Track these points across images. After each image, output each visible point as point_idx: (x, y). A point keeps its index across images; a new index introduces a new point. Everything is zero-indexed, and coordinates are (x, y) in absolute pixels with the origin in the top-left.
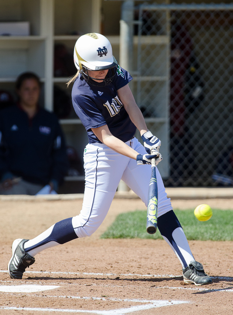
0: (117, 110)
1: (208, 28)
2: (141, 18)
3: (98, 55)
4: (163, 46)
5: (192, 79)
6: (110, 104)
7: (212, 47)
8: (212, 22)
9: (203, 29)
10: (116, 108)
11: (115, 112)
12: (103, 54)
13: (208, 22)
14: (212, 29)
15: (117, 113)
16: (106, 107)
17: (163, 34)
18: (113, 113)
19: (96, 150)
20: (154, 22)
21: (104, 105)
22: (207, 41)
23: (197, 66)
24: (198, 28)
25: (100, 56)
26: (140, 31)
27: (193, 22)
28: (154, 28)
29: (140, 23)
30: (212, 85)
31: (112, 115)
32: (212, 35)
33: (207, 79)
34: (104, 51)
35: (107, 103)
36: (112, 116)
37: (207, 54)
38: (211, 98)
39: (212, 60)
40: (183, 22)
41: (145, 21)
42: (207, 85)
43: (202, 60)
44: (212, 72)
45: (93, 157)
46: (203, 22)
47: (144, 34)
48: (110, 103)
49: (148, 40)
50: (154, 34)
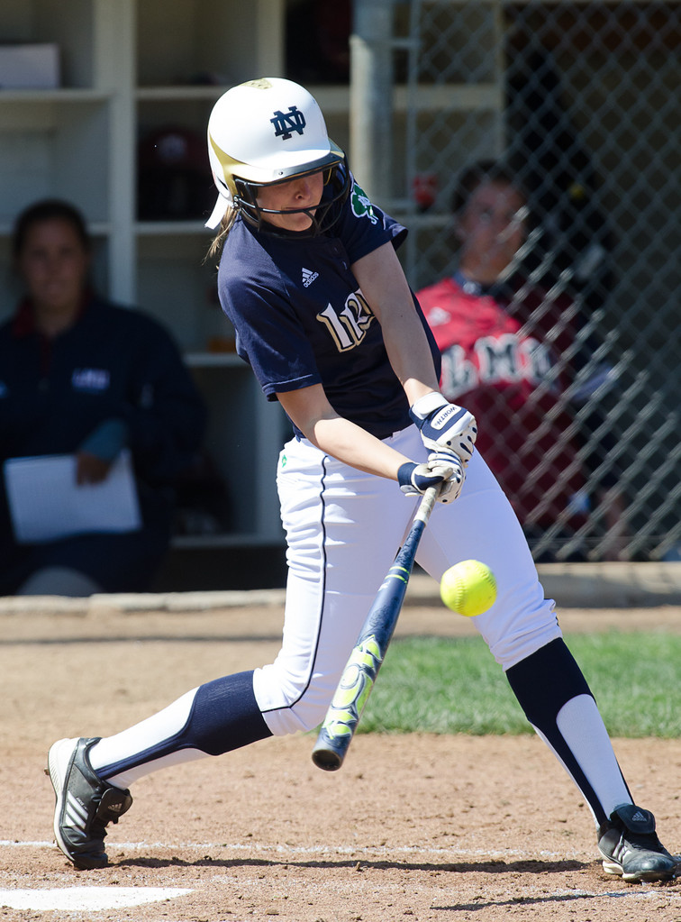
0: (359, 333)
1: (628, 59)
2: (415, 29)
3: (277, 134)
4: (485, 117)
5: (580, 221)
6: (339, 316)
7: (642, 120)
8: (643, 40)
9: (612, 61)
10: (355, 325)
11: (351, 340)
12: (291, 130)
13: (627, 41)
14: (642, 62)
15: (358, 343)
16: (324, 324)
17: (485, 79)
18: (346, 342)
19: (320, 463)
20: (457, 41)
21: (319, 318)
22: (627, 100)
23: (593, 182)
24: (597, 60)
25: (284, 138)
26: (414, 71)
27: (582, 41)
28: (457, 63)
29: (412, 44)
30: (642, 240)
31: (342, 348)
32: (642, 80)
33: (627, 220)
34: (293, 118)
35: (329, 311)
36: (341, 351)
37: (626, 140)
38: (642, 281)
39: (642, 160)
40: (550, 42)
41: (429, 39)
42: (625, 241)
43: (611, 161)
44: (642, 200)
45: (310, 485)
46: (613, 41)
47: (426, 79)
48: (338, 310)
49: (439, 98)
50: (456, 79)
